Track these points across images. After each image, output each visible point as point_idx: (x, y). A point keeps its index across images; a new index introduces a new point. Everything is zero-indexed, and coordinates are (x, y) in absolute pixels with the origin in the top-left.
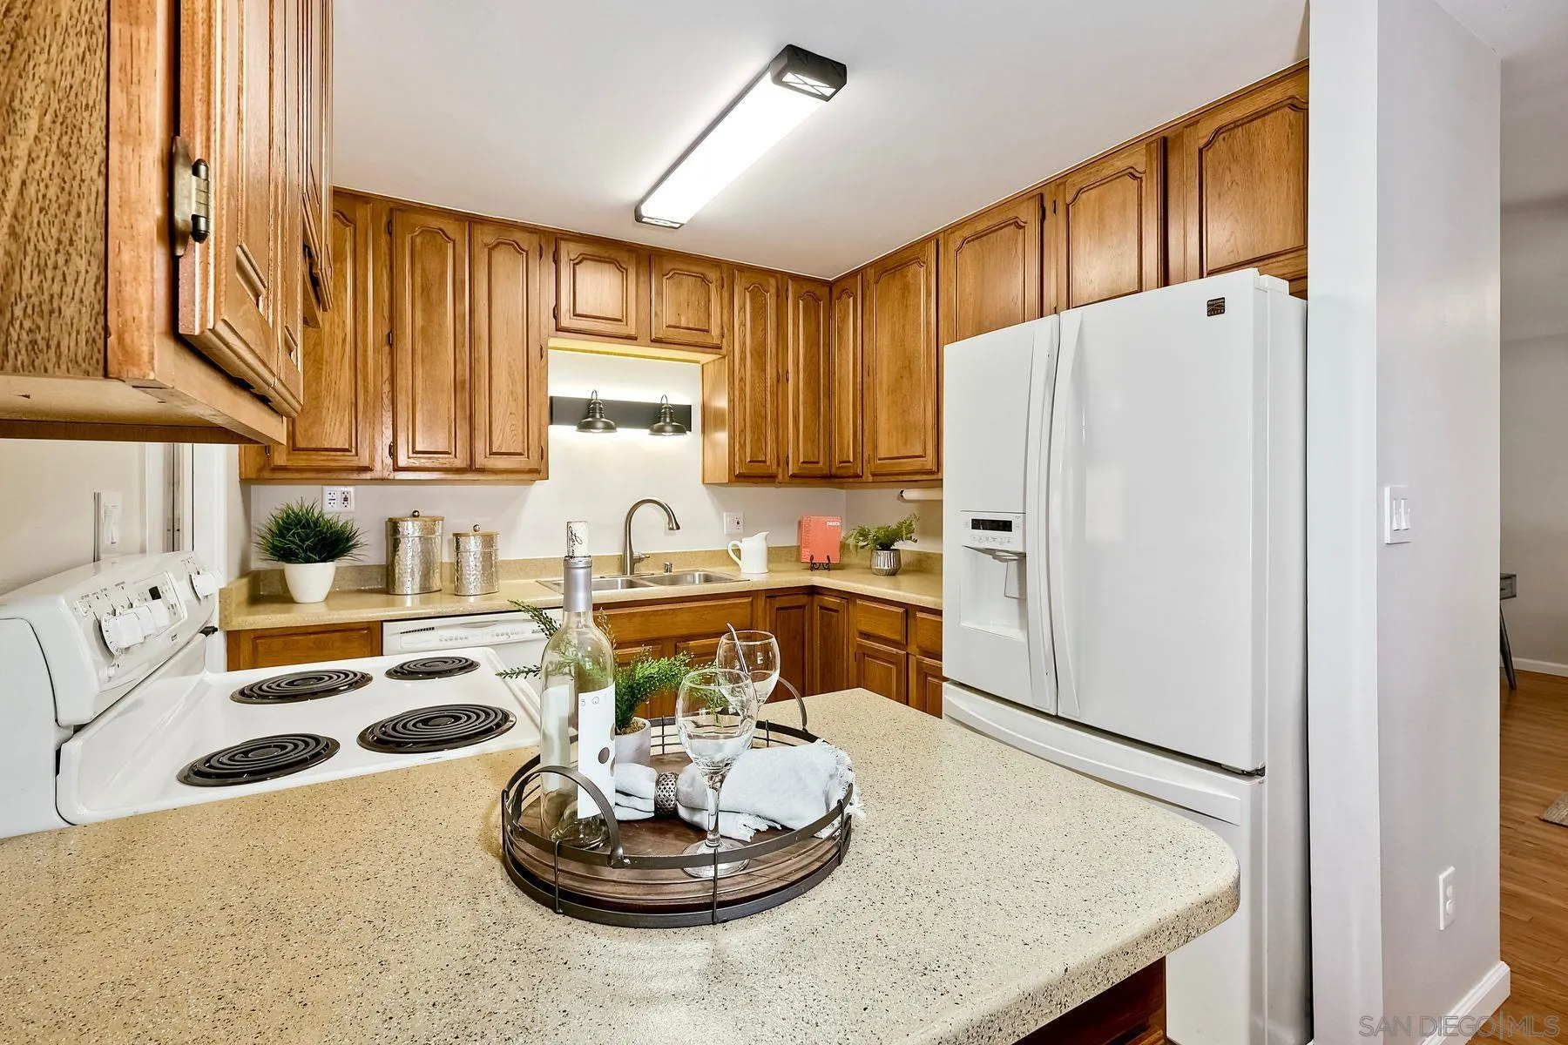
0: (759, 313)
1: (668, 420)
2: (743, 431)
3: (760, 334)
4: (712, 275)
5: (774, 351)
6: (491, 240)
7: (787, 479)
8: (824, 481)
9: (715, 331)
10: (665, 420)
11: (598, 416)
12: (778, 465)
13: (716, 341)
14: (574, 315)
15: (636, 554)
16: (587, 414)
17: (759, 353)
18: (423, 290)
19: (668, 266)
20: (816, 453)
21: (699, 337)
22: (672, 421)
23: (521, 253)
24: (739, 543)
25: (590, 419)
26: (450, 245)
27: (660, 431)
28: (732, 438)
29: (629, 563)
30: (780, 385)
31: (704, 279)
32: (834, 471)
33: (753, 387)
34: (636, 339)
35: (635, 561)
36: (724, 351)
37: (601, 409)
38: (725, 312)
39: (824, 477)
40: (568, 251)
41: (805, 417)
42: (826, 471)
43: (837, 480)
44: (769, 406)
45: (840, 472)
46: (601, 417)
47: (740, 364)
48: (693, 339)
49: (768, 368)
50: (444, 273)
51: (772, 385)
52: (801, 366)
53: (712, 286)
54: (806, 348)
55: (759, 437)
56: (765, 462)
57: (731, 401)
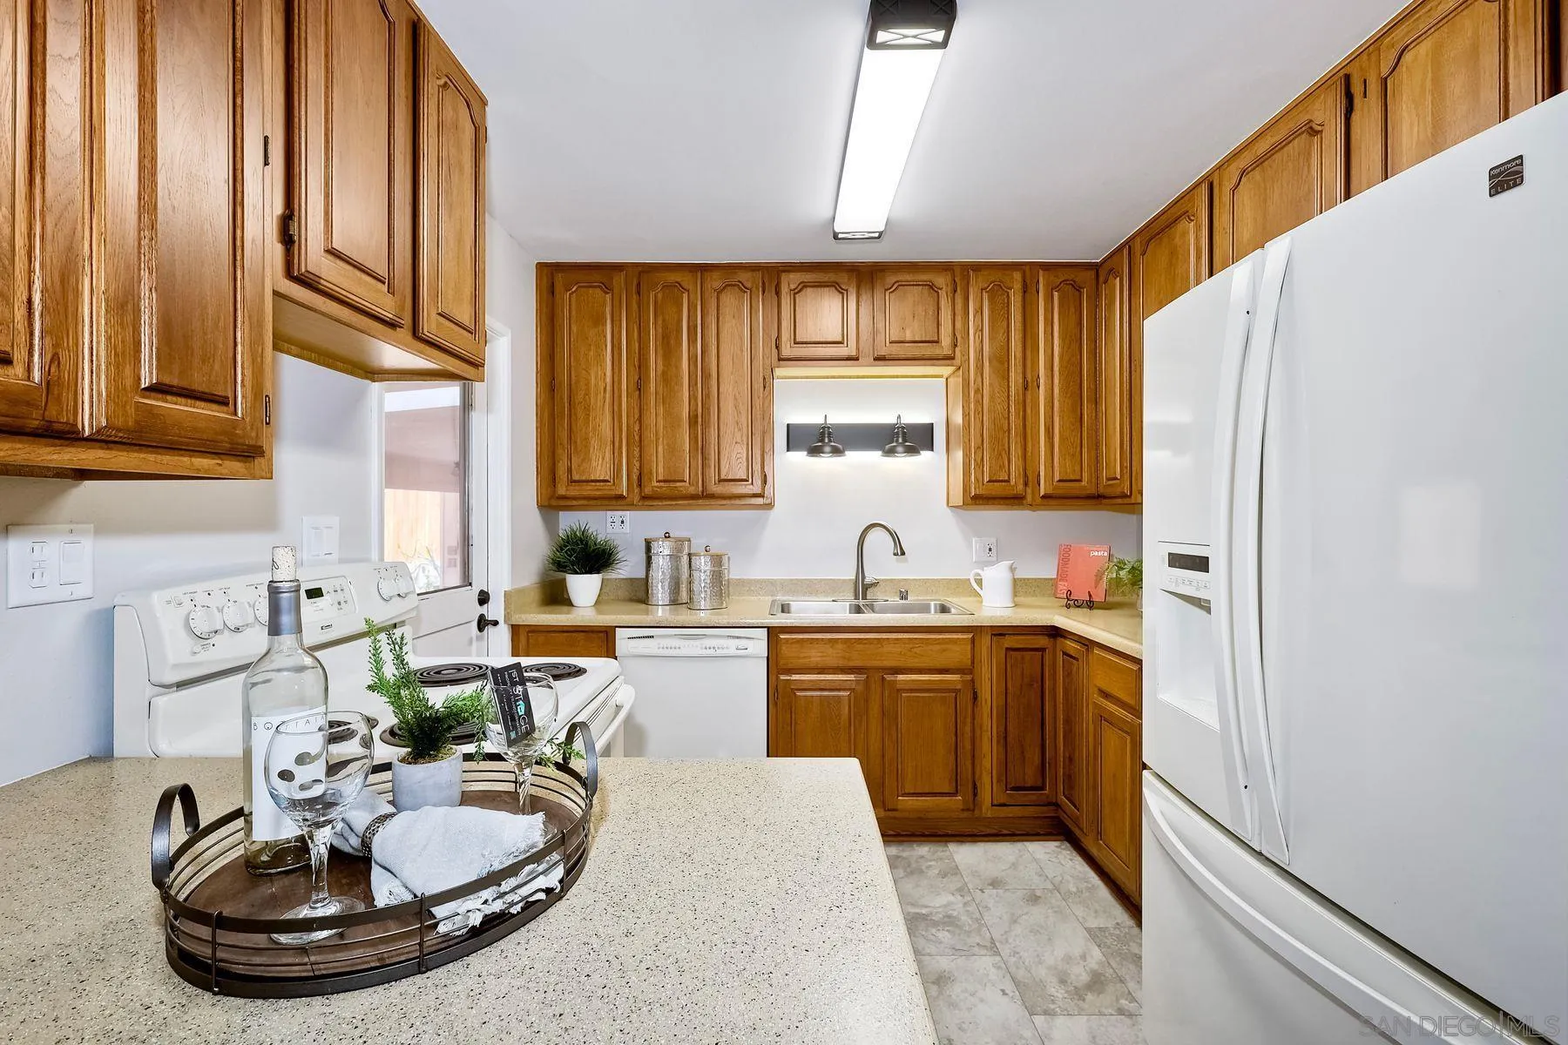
0: (1000, 313)
1: (900, 440)
2: (980, 447)
3: (1001, 337)
4: (941, 281)
5: (1019, 355)
6: (717, 284)
7: (1039, 501)
8: (1089, 502)
9: (946, 341)
10: (897, 441)
11: (826, 440)
12: (1026, 484)
13: (947, 351)
14: (795, 343)
15: (868, 580)
16: (817, 440)
17: (1001, 360)
18: (663, 338)
19: (891, 279)
20: (1077, 468)
21: (928, 350)
22: (905, 440)
23: (745, 292)
24: (979, 571)
25: (820, 444)
26: (685, 296)
27: (891, 452)
28: (966, 456)
29: (863, 589)
30: (1029, 393)
31: (932, 287)
32: (1101, 491)
33: (992, 398)
34: (857, 359)
35: (866, 587)
36: (957, 361)
37: (829, 433)
38: (959, 319)
39: (1089, 497)
40: (790, 281)
41: (1061, 426)
42: (1093, 491)
43: (1104, 501)
44: (1012, 418)
45: (1108, 492)
46: (830, 441)
47: (976, 374)
48: (922, 352)
49: (1012, 374)
50: (680, 321)
51: (1017, 394)
52: (1056, 369)
53: (943, 294)
54: (1062, 347)
55: (1001, 453)
56: (1008, 481)
57: (966, 415)
